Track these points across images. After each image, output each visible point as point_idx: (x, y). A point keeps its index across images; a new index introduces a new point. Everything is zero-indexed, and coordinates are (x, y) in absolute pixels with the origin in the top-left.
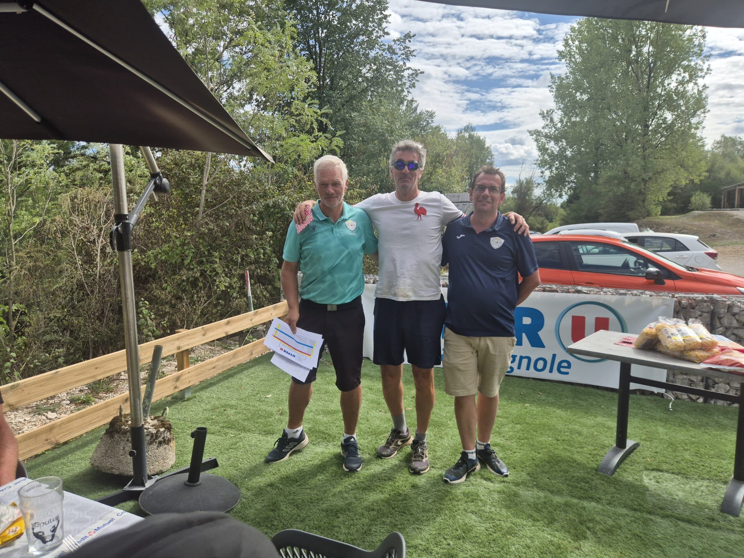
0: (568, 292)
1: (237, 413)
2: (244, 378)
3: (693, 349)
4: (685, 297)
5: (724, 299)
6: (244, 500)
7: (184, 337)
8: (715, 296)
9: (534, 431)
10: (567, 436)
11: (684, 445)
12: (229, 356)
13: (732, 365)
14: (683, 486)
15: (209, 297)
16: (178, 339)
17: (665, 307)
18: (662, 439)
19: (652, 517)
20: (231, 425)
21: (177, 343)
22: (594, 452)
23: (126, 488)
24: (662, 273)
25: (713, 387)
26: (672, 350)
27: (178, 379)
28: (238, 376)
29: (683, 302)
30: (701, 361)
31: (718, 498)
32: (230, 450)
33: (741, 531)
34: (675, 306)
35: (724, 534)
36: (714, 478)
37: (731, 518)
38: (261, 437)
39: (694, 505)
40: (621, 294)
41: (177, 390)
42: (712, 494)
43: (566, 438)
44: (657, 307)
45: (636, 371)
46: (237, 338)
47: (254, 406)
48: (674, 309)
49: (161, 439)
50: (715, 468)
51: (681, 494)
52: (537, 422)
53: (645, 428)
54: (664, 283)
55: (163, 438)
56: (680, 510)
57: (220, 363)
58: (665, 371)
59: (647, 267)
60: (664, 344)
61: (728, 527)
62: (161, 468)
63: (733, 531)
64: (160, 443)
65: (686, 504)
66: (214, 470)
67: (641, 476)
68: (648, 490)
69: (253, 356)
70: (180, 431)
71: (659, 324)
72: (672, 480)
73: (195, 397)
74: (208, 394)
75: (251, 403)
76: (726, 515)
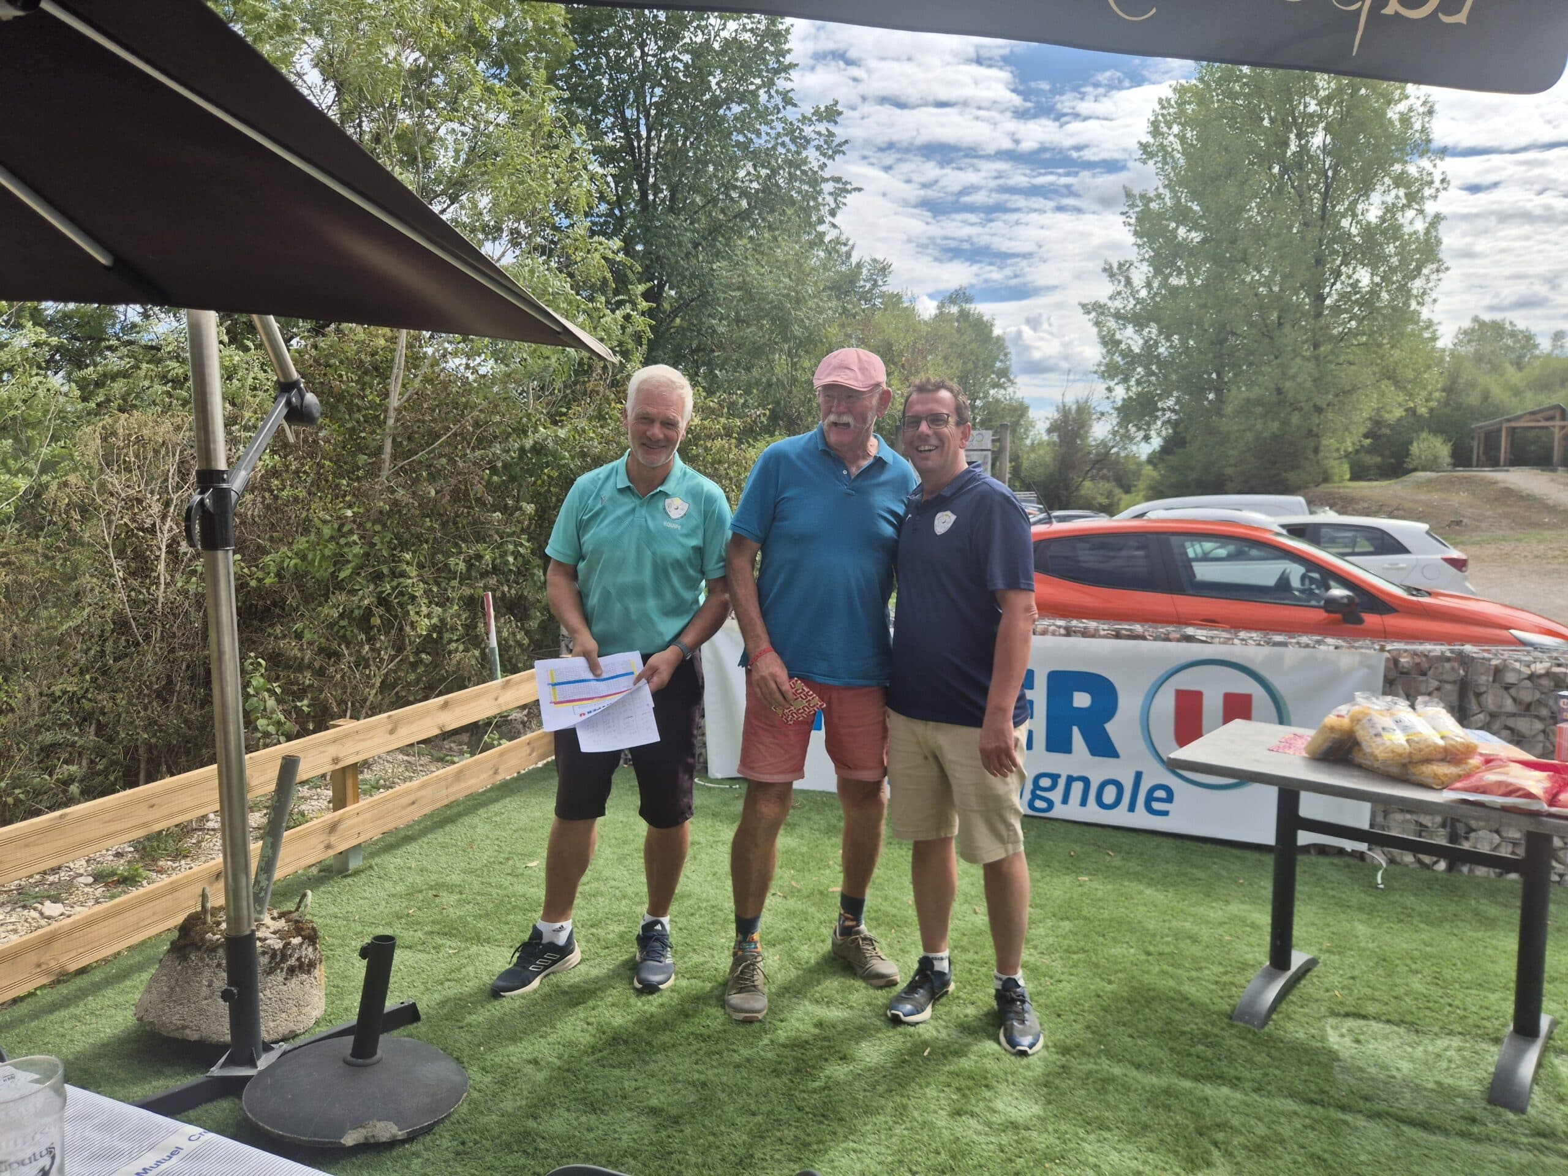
0: (1167, 639)
1: (463, 902)
2: (478, 825)
3: (1428, 761)
4: (1406, 651)
5: (1486, 655)
6: (476, 1095)
7: (347, 736)
8: (1468, 648)
9: (1098, 933)
10: (1168, 943)
11: (1409, 962)
12: (445, 778)
13: (1508, 794)
14: (1410, 1050)
15: (399, 649)
16: (335, 741)
17: (1366, 670)
18: (1364, 950)
19: (1348, 1118)
20: (449, 930)
21: (333, 751)
22: (1225, 979)
23: (215, 1071)
24: (1357, 600)
25: (1467, 839)
26: (1384, 762)
27: (333, 828)
28: (467, 820)
29: (1402, 660)
30: (1444, 786)
31: (1482, 1074)
32: (447, 984)
33: (1530, 1144)
34: (1387, 669)
35: (1497, 1151)
36: (1474, 1031)
37: (1510, 1116)
39: (1433, 1090)
40: (1276, 644)
41: (332, 852)
42: (1470, 1064)
43: (1167, 950)
44: (1350, 671)
45: (1310, 806)
46: (465, 737)
47: (501, 887)
48: (1385, 676)
49: (292, 962)
50: (1474, 1009)
51: (1405, 1066)
52: (1106, 916)
53: (1328, 925)
54: (1360, 621)
55: (299, 959)
56: (1405, 1102)
57: (427, 792)
58: (1367, 807)
59: (1328, 588)
60: (1368, 750)
61: (1505, 1135)
62: (292, 1026)
63: (1515, 1145)
64: (292, 971)
65: (1417, 1088)
66: (411, 1028)
67: (1322, 1029)
68: (1338, 1059)
69: (499, 778)
70: (336, 942)
71: (1356, 708)
72: (1386, 1037)
73: (371, 867)
74: (399, 861)
75: (493, 881)
76: (1500, 1109)
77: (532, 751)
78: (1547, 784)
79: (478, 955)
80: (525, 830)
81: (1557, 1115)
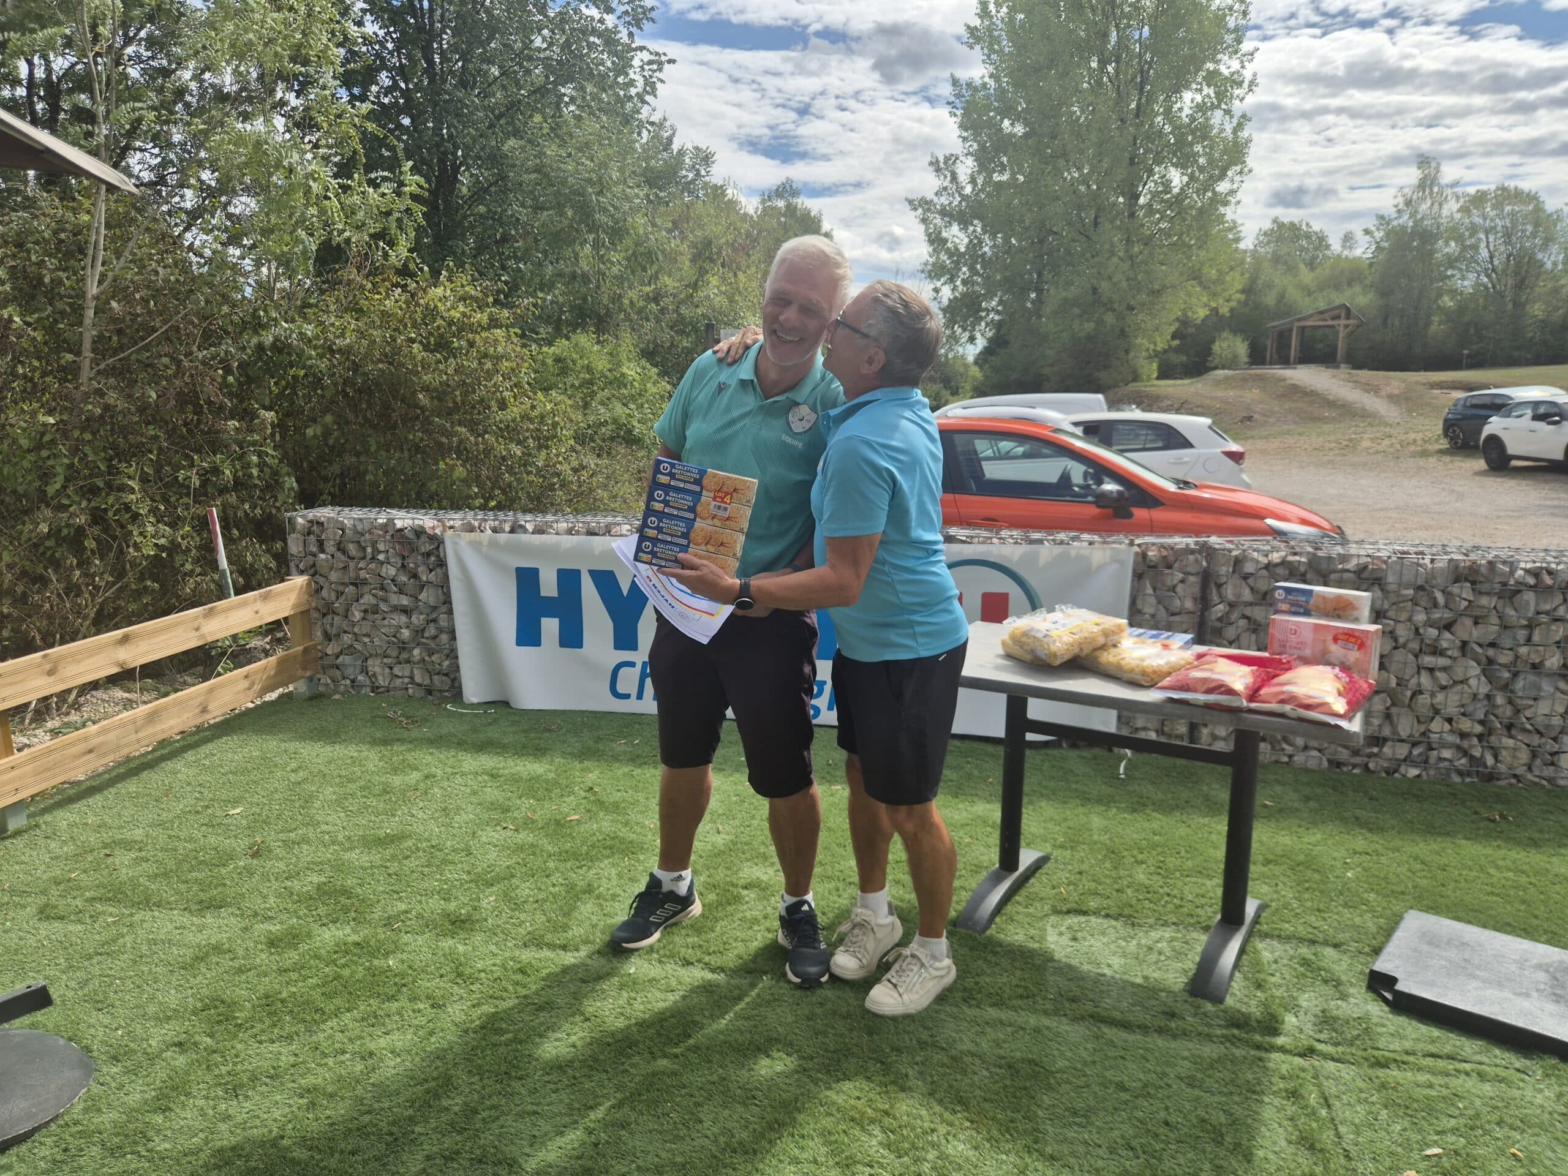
1: (138, 861)
2: (182, 768)
4: (1153, 544)
5: (1229, 546)
6: (96, 1089)
8: (1214, 540)
11: (1135, 852)
12: (134, 721)
13: (1209, 691)
14: (1123, 944)
15: (120, 574)
17: (1116, 566)
18: (1095, 843)
19: (1052, 1022)
20: (115, 894)
24: (1127, 495)
28: (169, 765)
29: (1150, 554)
30: (1152, 686)
31: (1187, 965)
32: (96, 958)
33: (1223, 1036)
34: (1136, 563)
35: (1190, 1045)
36: (1187, 920)
37: (1209, 1007)
38: (186, 920)
39: (1139, 985)
40: (1033, 542)
42: (1179, 955)
44: (1101, 567)
47: (191, 839)
48: (1134, 571)
50: (1190, 897)
51: (1117, 962)
53: (1066, 820)
54: (1130, 515)
56: (1111, 1001)
57: (112, 736)
59: (1100, 482)
61: (1200, 1028)
63: (1209, 1037)
65: (1125, 985)
66: (39, 1015)
67: (1043, 929)
68: (1052, 960)
69: (210, 716)
72: (1103, 932)
73: (37, 826)
74: (74, 817)
75: (182, 835)
76: (1201, 1001)
77: (252, 684)
78: (1250, 680)
79: (143, 921)
80: (234, 773)
81: (1253, 1003)
